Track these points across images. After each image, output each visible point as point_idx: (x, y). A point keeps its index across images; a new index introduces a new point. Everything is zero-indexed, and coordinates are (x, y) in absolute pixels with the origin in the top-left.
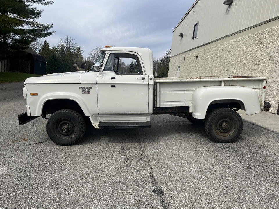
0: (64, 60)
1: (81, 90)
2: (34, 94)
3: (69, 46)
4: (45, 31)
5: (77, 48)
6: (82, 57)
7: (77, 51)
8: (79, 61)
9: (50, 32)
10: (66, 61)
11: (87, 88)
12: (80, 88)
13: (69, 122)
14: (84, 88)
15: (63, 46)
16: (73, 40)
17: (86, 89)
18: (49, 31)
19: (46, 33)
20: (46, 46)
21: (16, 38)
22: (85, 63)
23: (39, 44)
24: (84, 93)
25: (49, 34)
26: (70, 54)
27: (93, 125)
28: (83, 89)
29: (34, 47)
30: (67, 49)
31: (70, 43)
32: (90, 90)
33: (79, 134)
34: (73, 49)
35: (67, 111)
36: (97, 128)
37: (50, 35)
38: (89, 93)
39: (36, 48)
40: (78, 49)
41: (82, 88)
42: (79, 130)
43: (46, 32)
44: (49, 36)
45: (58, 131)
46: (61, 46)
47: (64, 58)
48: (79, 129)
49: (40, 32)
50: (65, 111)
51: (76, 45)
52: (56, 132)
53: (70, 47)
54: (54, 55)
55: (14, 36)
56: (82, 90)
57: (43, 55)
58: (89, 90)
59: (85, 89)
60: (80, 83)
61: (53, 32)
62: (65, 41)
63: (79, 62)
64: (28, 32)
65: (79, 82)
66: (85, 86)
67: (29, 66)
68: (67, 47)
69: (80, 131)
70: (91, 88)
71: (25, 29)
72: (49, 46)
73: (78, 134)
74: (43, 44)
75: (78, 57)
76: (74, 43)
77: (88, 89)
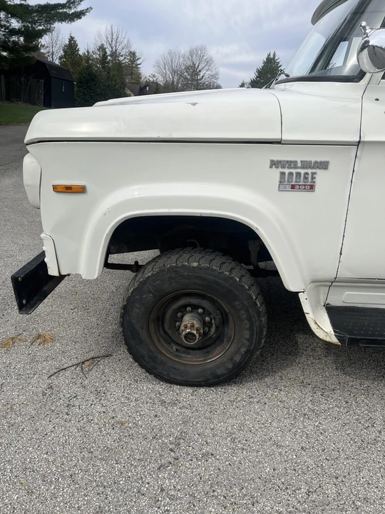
0: (109, 77)
1: (276, 173)
2: (68, 189)
3: (114, 48)
4: (70, 8)
5: (131, 52)
6: (140, 74)
7: (130, 61)
8: (134, 81)
9: (81, 11)
10: (112, 80)
11: (306, 165)
12: (274, 164)
13: (205, 304)
14: (291, 164)
15: (102, 48)
16: (124, 35)
17: (303, 171)
18: (80, 8)
19: (73, 14)
20: (71, 47)
21: (12, 25)
22: (146, 86)
23: (58, 46)
24: (289, 188)
25: (79, 15)
26: (119, 66)
27: (313, 326)
28: (287, 171)
29: (49, 52)
30: (111, 55)
31: (116, 43)
32: (320, 174)
33: (246, 352)
34: (122, 56)
35: (205, 264)
36: (328, 339)
37: (80, 18)
38: (312, 188)
39: (53, 54)
40: (133, 54)
41: (283, 167)
42: (247, 337)
43: (73, 11)
44: (79, 20)
45: (162, 333)
46: (98, 50)
47: (108, 73)
48: (247, 334)
49: (61, 11)
50: (195, 264)
51: (128, 45)
52: (153, 335)
53: (116, 51)
54: (90, 67)
55: (8, 22)
56: (283, 174)
57: (67, 66)
58: (313, 174)
59: (294, 171)
60: (279, 142)
61: (88, 9)
62: (107, 38)
63: (133, 83)
64: (37, 11)
65: (275, 136)
66: (298, 155)
67: (42, 91)
68: (111, 49)
69: (250, 340)
70: (324, 165)
71: (31, 4)
72: (77, 46)
73: (243, 350)
74: (67, 43)
75: (132, 74)
76: (126, 41)
77: (310, 171)
